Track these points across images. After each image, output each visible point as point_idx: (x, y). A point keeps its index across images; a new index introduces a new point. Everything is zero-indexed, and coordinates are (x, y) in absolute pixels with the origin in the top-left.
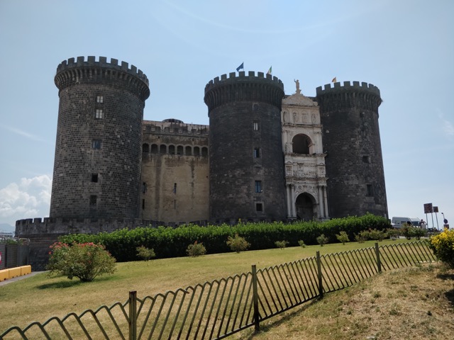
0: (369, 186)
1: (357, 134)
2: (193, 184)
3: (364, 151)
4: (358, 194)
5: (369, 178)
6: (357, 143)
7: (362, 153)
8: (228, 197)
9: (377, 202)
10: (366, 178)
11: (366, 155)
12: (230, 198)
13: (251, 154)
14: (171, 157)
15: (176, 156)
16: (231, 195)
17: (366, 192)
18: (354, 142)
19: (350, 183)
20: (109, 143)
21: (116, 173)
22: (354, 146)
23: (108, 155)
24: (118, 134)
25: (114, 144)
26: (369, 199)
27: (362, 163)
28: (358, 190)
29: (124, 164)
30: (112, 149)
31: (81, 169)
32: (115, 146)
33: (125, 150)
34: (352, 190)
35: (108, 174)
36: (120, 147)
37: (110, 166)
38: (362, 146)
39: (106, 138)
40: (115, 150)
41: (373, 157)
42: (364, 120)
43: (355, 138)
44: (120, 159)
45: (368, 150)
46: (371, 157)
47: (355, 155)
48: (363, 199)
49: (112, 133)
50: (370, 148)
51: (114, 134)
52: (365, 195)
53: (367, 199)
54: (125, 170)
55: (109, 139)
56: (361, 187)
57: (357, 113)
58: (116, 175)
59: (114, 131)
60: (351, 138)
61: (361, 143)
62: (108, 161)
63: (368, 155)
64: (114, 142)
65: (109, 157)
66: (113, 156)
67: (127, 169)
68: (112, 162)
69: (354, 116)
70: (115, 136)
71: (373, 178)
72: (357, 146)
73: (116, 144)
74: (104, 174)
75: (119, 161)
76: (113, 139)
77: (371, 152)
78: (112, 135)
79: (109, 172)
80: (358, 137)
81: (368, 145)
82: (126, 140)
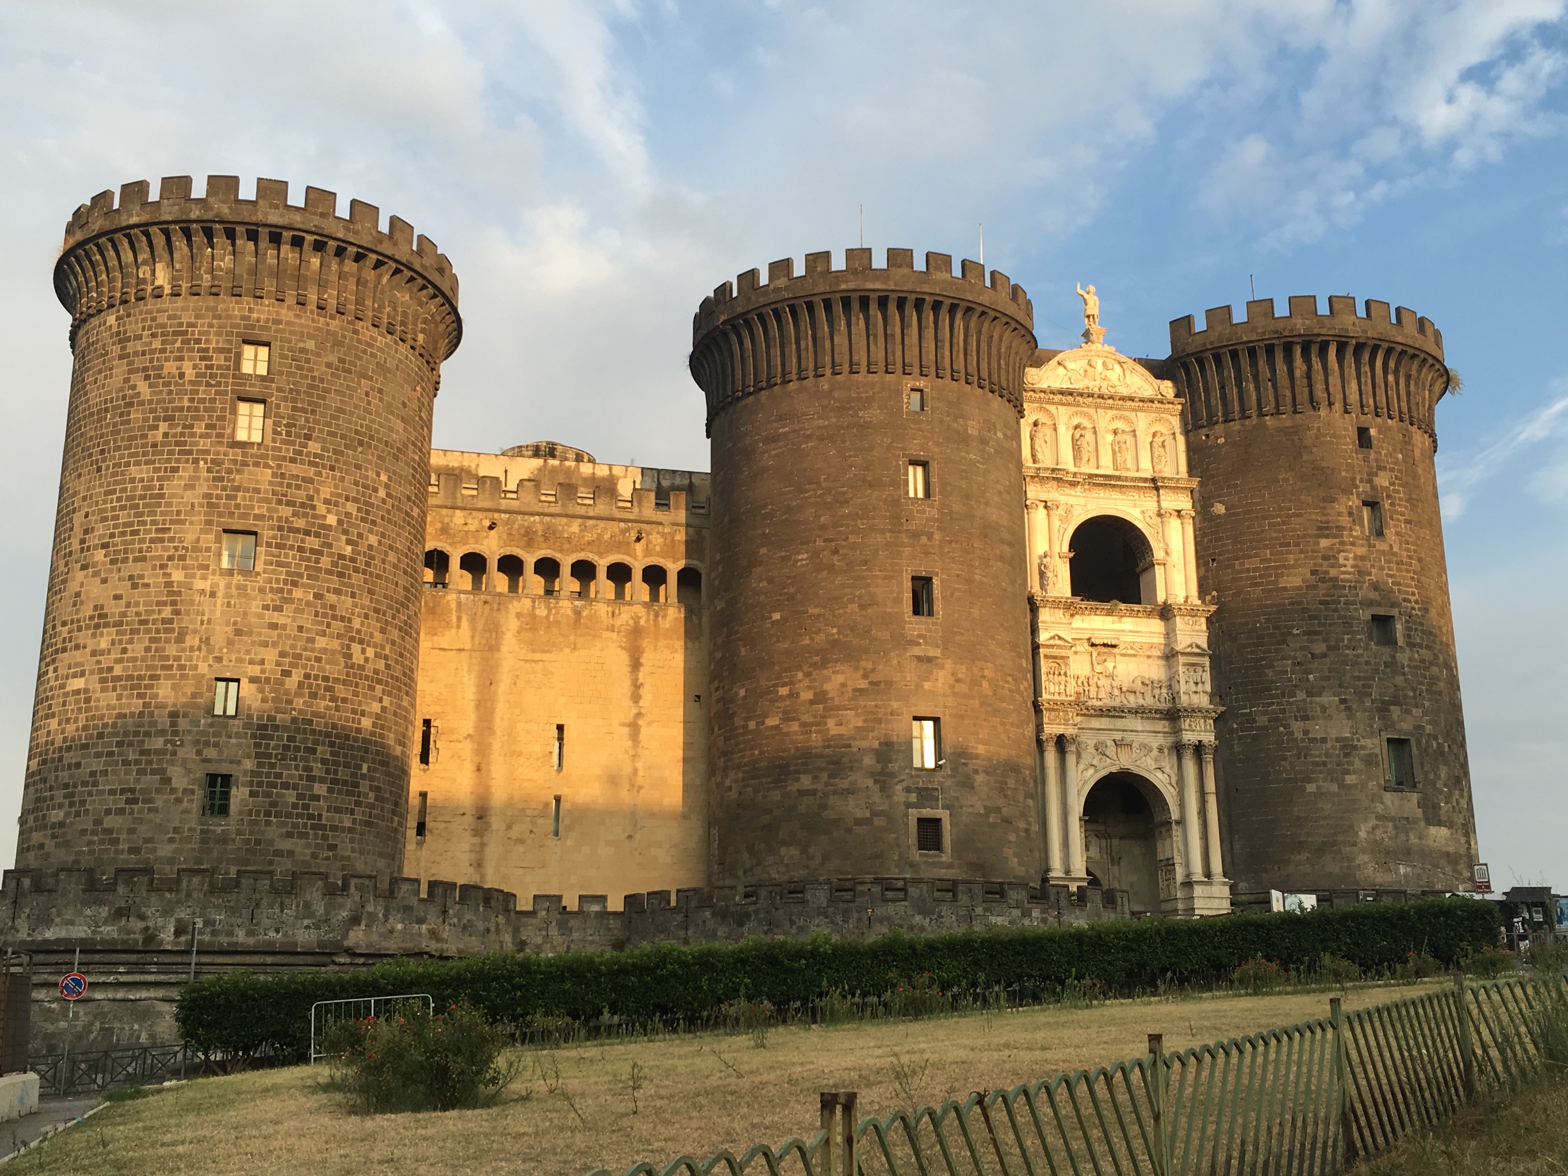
0: (1398, 745)
1: (1345, 520)
2: (634, 728)
3: (1373, 595)
4: (1350, 779)
5: (1395, 712)
6: (1347, 560)
7: (1367, 603)
8: (793, 787)
9: (1433, 818)
10: (1383, 709)
11: (1382, 611)
12: (802, 793)
13: (898, 601)
14: (542, 612)
15: (566, 606)
16: (806, 781)
17: (1386, 772)
18: (1330, 557)
19: (1317, 729)
20: (291, 548)
21: (316, 677)
22: (1333, 572)
23: (289, 601)
24: (329, 511)
25: (312, 551)
26: (1397, 803)
27: (1367, 644)
28: (1350, 763)
29: (352, 639)
30: (301, 576)
31: (167, 658)
32: (317, 561)
33: (357, 579)
34: (1324, 764)
35: (282, 684)
36: (335, 564)
37: (293, 647)
38: (1370, 574)
39: (280, 529)
40: (316, 579)
41: (1415, 623)
42: (1377, 460)
43: (1335, 536)
44: (334, 617)
45: (1392, 591)
46: (1407, 622)
47: (1336, 610)
48: (1372, 801)
49: (303, 505)
50: (1399, 584)
51: (313, 507)
52: (1379, 784)
53: (1389, 803)
54: (352, 666)
55: (292, 530)
56: (1363, 748)
57: (1346, 429)
58: (318, 686)
59: (311, 498)
60: (1319, 536)
61: (1363, 558)
62: (284, 627)
63: (1395, 612)
64: (312, 542)
65: (288, 609)
66: (308, 603)
67: (362, 663)
68: (300, 628)
69: (1331, 442)
70: (315, 516)
71: (1414, 710)
72: (1344, 573)
73: (321, 553)
74: (267, 680)
75: (329, 626)
76: (307, 533)
77: (1405, 600)
78: (305, 515)
79: (286, 673)
80: (1351, 536)
81: (1390, 569)
82: (360, 536)
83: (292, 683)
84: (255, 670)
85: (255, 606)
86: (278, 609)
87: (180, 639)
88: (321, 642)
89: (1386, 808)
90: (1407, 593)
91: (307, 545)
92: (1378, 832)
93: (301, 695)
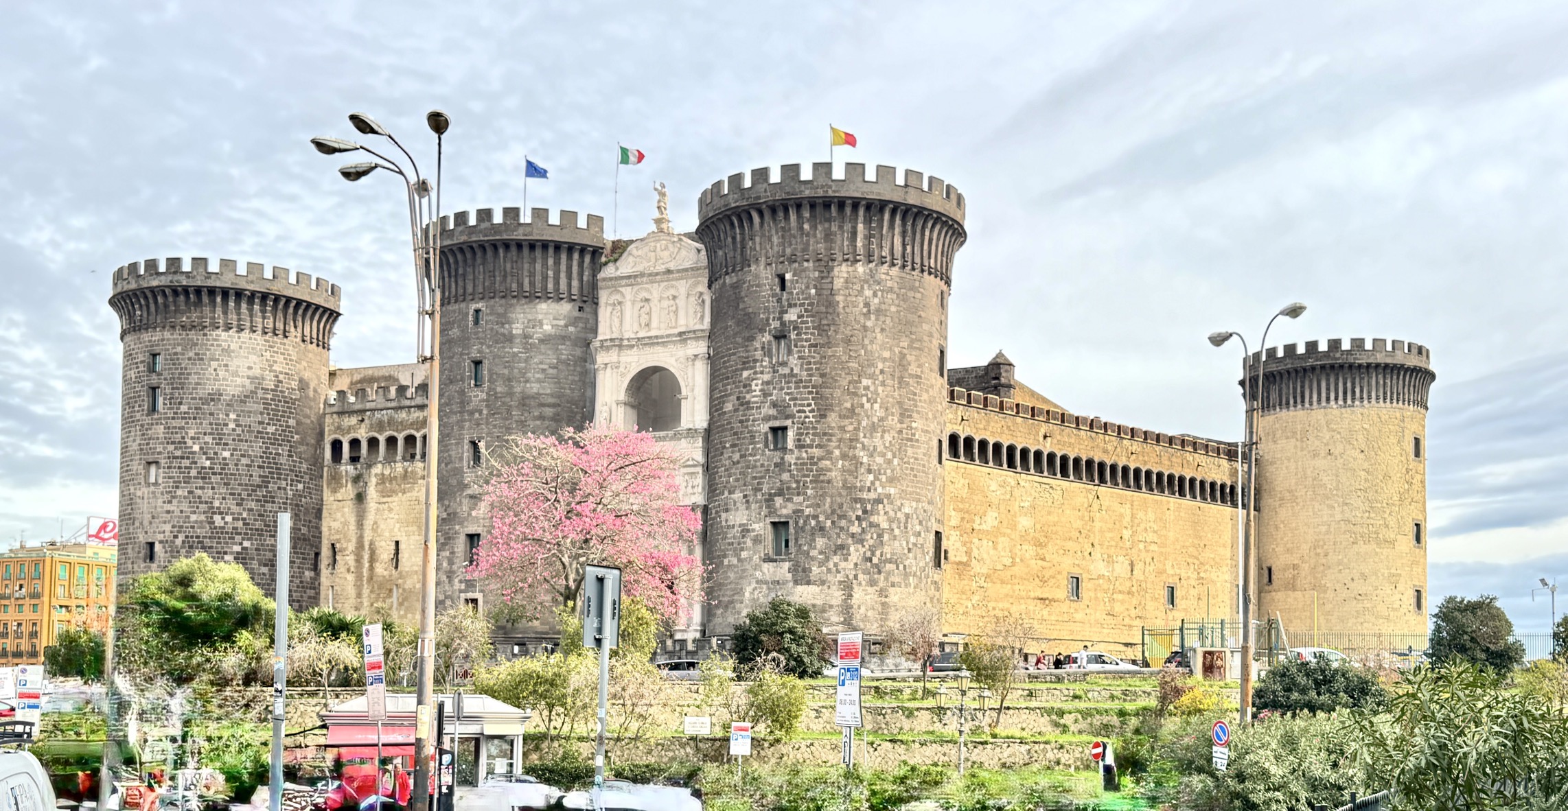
0: (779, 526)
1: (758, 354)
3: (772, 412)
4: (744, 554)
5: (779, 501)
6: (756, 387)
7: (767, 418)
10: (769, 500)
11: (777, 424)
13: (461, 459)
14: (387, 471)
15: (399, 467)
17: (765, 547)
18: (747, 385)
19: (732, 518)
20: (175, 467)
21: (192, 537)
22: (748, 396)
23: (174, 497)
24: (194, 443)
25: (186, 468)
26: (772, 570)
27: (764, 451)
28: (745, 543)
29: (214, 513)
30: (180, 482)
31: (129, 534)
32: (189, 473)
33: (214, 479)
34: (732, 543)
35: (174, 542)
36: (199, 473)
37: (178, 522)
38: (771, 395)
39: (169, 458)
40: (189, 483)
41: (807, 428)
42: (788, 300)
43: (752, 368)
44: (201, 502)
45: (789, 406)
46: (798, 428)
47: (747, 427)
48: (755, 569)
49: (180, 443)
50: (796, 399)
51: (185, 443)
52: (760, 557)
53: (765, 570)
54: (215, 528)
55: (174, 458)
56: (753, 530)
57: (767, 278)
58: (194, 542)
59: (183, 438)
60: (743, 369)
61: (768, 383)
62: (173, 512)
63: (788, 423)
64: (186, 463)
65: (175, 502)
66: (185, 497)
67: (222, 525)
68: (182, 512)
69: (756, 291)
70: (186, 448)
71: (795, 498)
72: (754, 397)
73: (191, 468)
74: (167, 541)
75: (198, 507)
76: (182, 458)
77: (799, 411)
78: (181, 448)
79: (176, 537)
80: (762, 366)
81: (789, 388)
82: (216, 453)
83: (179, 542)
84: (161, 537)
85: (160, 501)
86: (170, 502)
87: (133, 524)
88: (194, 517)
89: (764, 574)
90: (803, 405)
91: (183, 465)
92: (756, 592)
93: (185, 547)
